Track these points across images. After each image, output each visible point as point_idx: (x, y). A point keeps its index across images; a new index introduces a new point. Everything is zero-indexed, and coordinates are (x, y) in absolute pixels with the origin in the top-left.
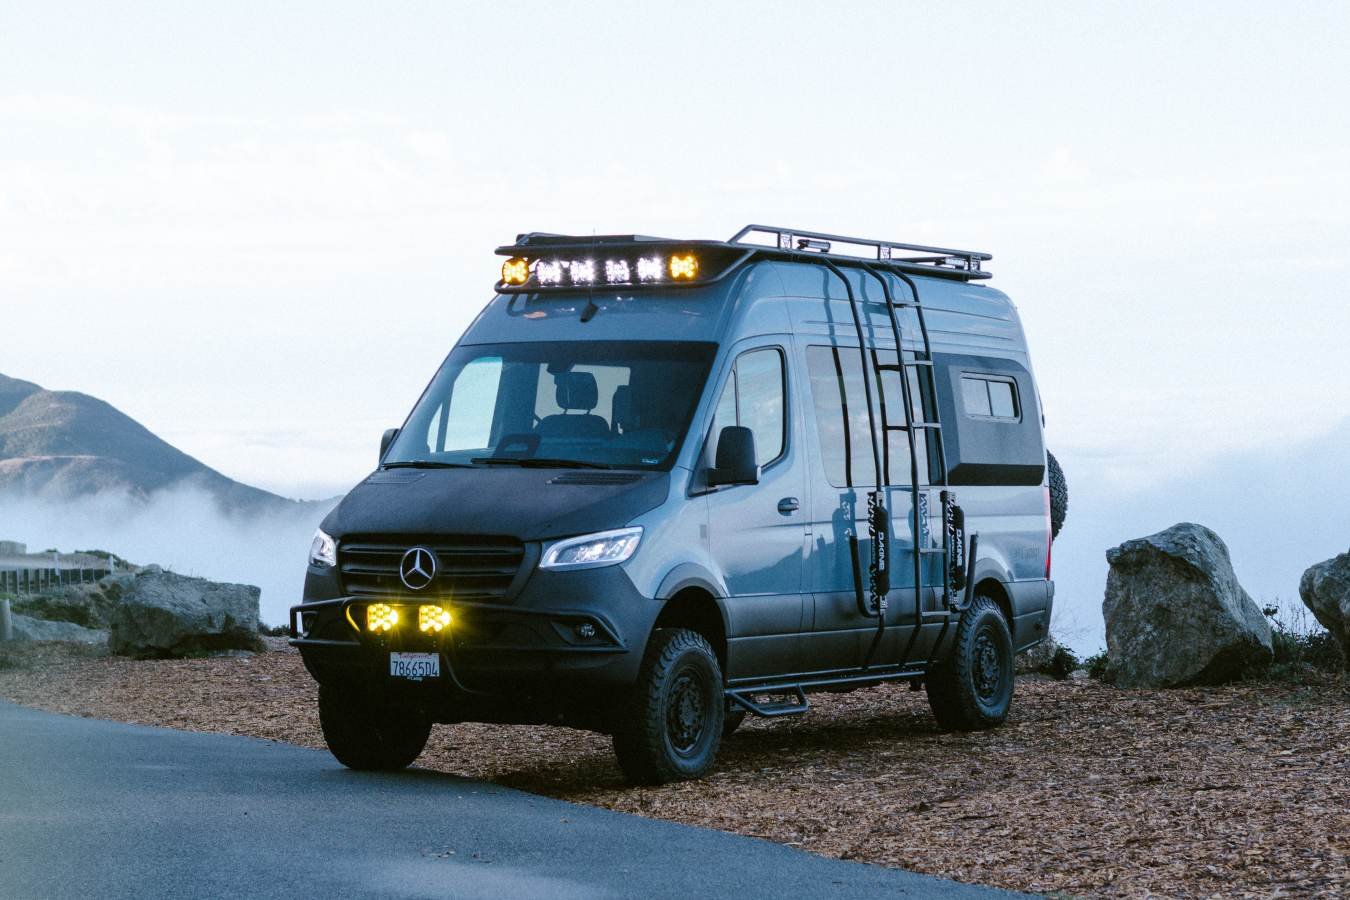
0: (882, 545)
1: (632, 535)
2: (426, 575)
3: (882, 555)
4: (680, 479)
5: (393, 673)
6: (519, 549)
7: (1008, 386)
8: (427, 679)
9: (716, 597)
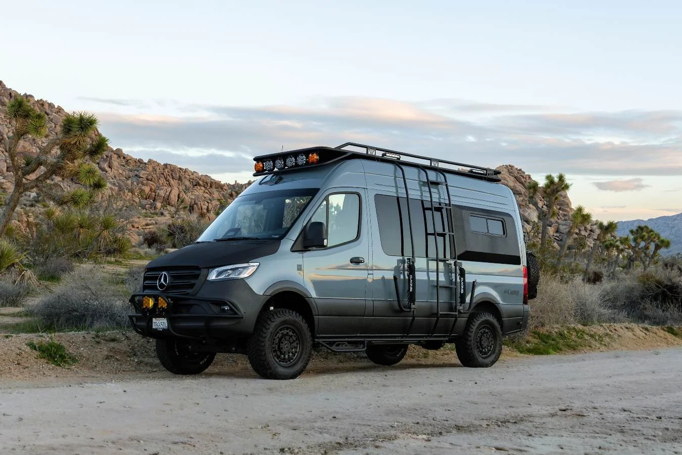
0: (411, 281)
1: (254, 266)
2: (165, 284)
3: (411, 285)
4: (287, 244)
5: (153, 328)
6: (199, 272)
7: (501, 222)
8: (164, 329)
9: (305, 296)
